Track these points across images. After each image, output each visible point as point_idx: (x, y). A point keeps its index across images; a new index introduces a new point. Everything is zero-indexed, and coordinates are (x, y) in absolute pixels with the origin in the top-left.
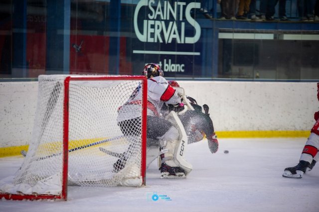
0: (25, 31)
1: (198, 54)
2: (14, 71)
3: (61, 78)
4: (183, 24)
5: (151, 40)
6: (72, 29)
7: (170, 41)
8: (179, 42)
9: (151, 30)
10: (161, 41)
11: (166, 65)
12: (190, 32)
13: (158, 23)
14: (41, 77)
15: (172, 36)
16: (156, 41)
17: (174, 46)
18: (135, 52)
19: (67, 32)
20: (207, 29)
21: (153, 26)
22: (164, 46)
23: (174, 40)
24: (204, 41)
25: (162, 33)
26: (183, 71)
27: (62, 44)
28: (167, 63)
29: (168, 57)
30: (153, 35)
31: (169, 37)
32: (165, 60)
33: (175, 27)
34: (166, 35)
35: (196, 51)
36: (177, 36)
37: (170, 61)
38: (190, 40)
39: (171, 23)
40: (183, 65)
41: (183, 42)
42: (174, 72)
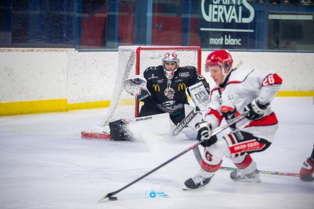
0: (117, 13)
1: (252, 31)
2: (109, 43)
3: (135, 48)
4: (240, 8)
5: (215, 20)
6: (154, 11)
7: (230, 21)
8: (237, 21)
9: (215, 13)
10: (223, 21)
11: (226, 39)
12: (246, 14)
13: (220, 7)
14: (120, 47)
15: (232, 17)
16: (219, 21)
17: (233, 24)
18: (202, 29)
19: (150, 14)
20: (260, 12)
21: (216, 10)
22: (225, 25)
23: (233, 20)
24: (258, 21)
25: (224, 15)
26: (240, 44)
27: (146, 23)
28: (228, 38)
29: (228, 33)
30: (216, 16)
31: (229, 18)
32: (226, 36)
33: (234, 10)
34: (227, 17)
35: (250, 29)
36: (235, 17)
37: (230, 36)
38: (246, 20)
39: (231, 7)
40: (240, 40)
41: (240, 22)
42: (233, 45)
